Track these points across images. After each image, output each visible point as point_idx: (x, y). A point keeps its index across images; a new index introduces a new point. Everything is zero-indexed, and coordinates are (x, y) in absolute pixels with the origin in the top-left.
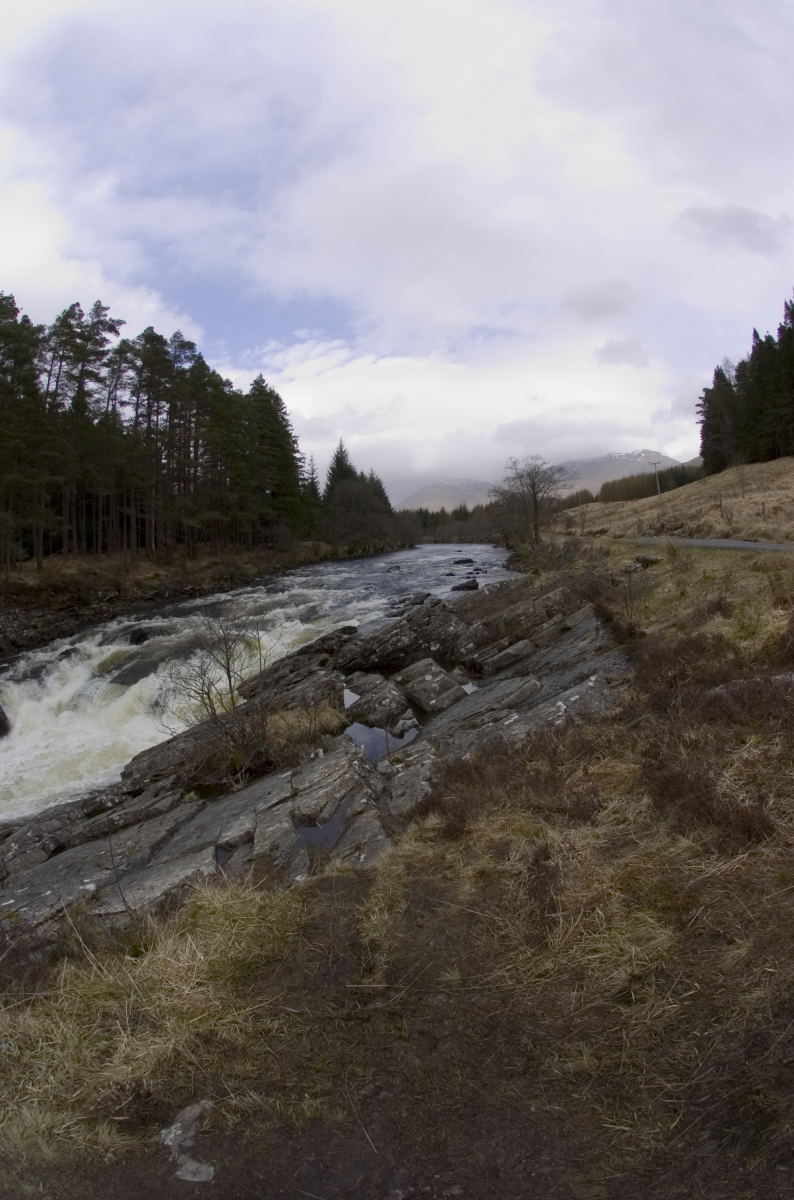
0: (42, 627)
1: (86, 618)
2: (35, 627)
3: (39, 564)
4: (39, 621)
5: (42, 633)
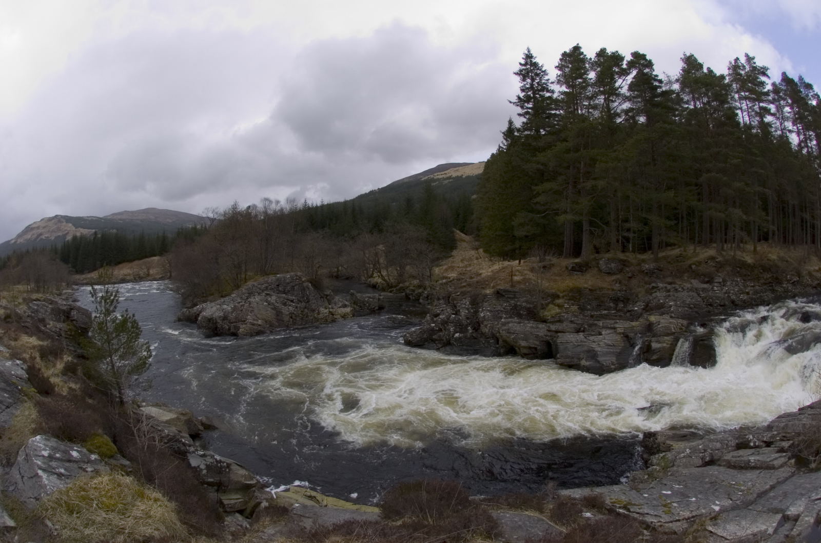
0: (752, 294)
1: (778, 294)
2: (748, 293)
3: (755, 248)
4: (751, 290)
5: (752, 299)
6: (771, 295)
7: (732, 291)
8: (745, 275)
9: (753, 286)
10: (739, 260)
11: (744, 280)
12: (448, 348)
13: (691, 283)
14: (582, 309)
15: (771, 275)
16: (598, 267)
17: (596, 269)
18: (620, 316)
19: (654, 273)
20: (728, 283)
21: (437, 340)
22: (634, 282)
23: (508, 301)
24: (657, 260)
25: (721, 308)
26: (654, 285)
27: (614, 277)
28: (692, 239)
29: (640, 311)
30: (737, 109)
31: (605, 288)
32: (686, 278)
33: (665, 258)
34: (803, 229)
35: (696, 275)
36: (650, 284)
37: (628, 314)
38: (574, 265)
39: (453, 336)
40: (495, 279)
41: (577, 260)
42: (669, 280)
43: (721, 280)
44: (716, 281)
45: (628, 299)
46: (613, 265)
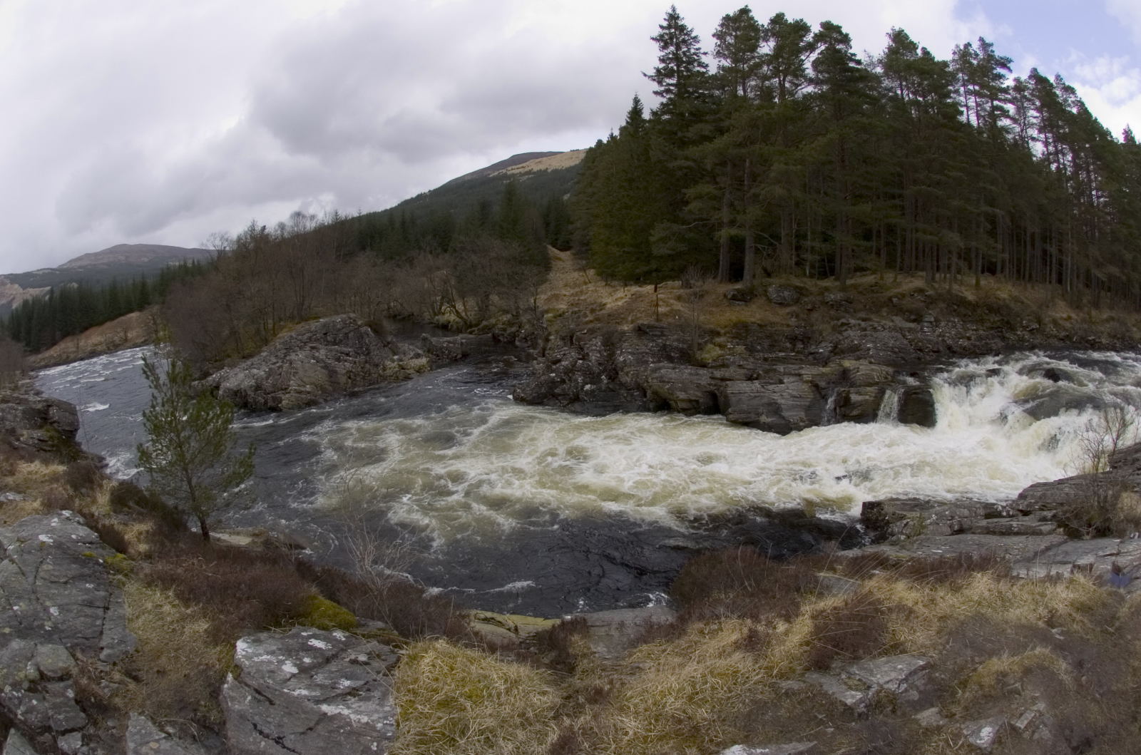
0: (975, 340)
1: (1011, 343)
2: (969, 339)
3: (978, 282)
4: (973, 334)
5: (975, 346)
6: (1001, 344)
7: (947, 335)
8: (965, 315)
9: (976, 330)
10: (957, 296)
11: (964, 322)
12: (577, 406)
13: (893, 321)
14: (751, 350)
15: (1001, 318)
16: (766, 296)
17: (764, 298)
18: (801, 360)
19: (841, 305)
20: (943, 324)
21: (560, 395)
22: (815, 315)
23: (653, 341)
24: (844, 289)
25: (935, 355)
26: (843, 320)
27: (788, 310)
28: (890, 265)
29: (827, 354)
30: (962, 106)
31: (777, 323)
32: (885, 314)
33: (855, 286)
34: (1046, 265)
35: (899, 311)
36: (838, 320)
37: (810, 357)
38: (736, 293)
39: (582, 389)
40: (632, 311)
41: (738, 286)
42: (863, 315)
43: (932, 319)
44: (926, 319)
45: (809, 338)
46: (786, 293)
